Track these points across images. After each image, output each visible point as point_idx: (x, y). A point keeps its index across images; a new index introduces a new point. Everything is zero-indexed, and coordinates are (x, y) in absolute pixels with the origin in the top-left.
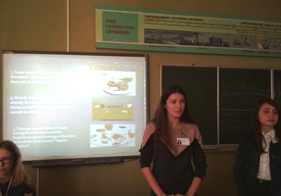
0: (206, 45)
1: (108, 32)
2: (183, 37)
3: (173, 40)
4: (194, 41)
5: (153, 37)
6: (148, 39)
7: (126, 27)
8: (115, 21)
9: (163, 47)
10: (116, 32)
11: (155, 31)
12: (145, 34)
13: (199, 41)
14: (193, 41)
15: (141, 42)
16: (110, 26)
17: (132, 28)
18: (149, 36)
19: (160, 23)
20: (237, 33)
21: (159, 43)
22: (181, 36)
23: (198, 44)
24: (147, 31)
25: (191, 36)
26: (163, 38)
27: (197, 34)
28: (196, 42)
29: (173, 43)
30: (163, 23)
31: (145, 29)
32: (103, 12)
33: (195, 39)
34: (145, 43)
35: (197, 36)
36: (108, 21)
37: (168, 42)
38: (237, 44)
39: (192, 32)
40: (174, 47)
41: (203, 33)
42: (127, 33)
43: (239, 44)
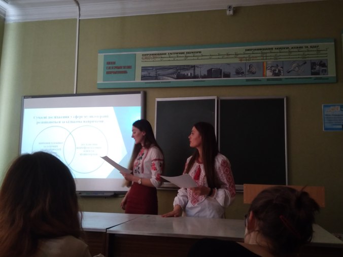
0: (204, 77)
1: (108, 73)
2: (179, 71)
3: (168, 75)
4: (191, 74)
5: (149, 74)
6: (144, 77)
7: (124, 67)
8: (114, 63)
9: (159, 82)
10: (115, 73)
11: (151, 68)
12: (142, 71)
13: (196, 74)
14: (189, 75)
15: (138, 80)
16: (109, 68)
17: (129, 67)
18: (145, 73)
19: (157, 59)
20: (240, 62)
21: (155, 80)
22: (177, 70)
23: (195, 77)
24: (144, 69)
25: (188, 70)
26: (158, 74)
27: (194, 67)
28: (193, 75)
29: (169, 78)
30: (159, 59)
31: (142, 67)
32: (105, 55)
33: (193, 72)
34: (142, 80)
35: (194, 69)
36: (108, 63)
37: (164, 77)
38: (239, 73)
39: (188, 66)
40: (170, 82)
41: (200, 65)
42: (125, 72)
43: (243, 73)
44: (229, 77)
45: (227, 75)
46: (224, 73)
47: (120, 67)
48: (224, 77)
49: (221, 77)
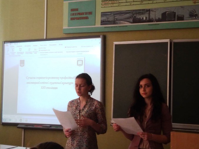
1: (72, 19)
2: (135, 15)
3: (126, 20)
4: (146, 18)
5: (108, 19)
6: (103, 22)
7: (86, 13)
8: (77, 10)
9: (117, 27)
10: (78, 19)
11: (110, 14)
12: (101, 17)
13: (150, 18)
15: (98, 25)
17: (90, 13)
18: (104, 18)
19: (115, 5)
21: (113, 24)
22: (133, 14)
23: (150, 21)
24: (103, 14)
25: (143, 14)
26: (116, 19)
27: (149, 11)
28: (148, 19)
29: (126, 22)
30: (117, 5)
32: (69, 3)
33: (148, 17)
34: (101, 25)
35: (149, 14)
36: (72, 10)
37: (121, 22)
39: (144, 10)
40: (126, 26)
41: (155, 9)
42: (87, 18)
44: (183, 20)
45: (181, 18)
46: (177, 16)
47: (82, 14)
48: (177, 20)
49: (175, 20)
